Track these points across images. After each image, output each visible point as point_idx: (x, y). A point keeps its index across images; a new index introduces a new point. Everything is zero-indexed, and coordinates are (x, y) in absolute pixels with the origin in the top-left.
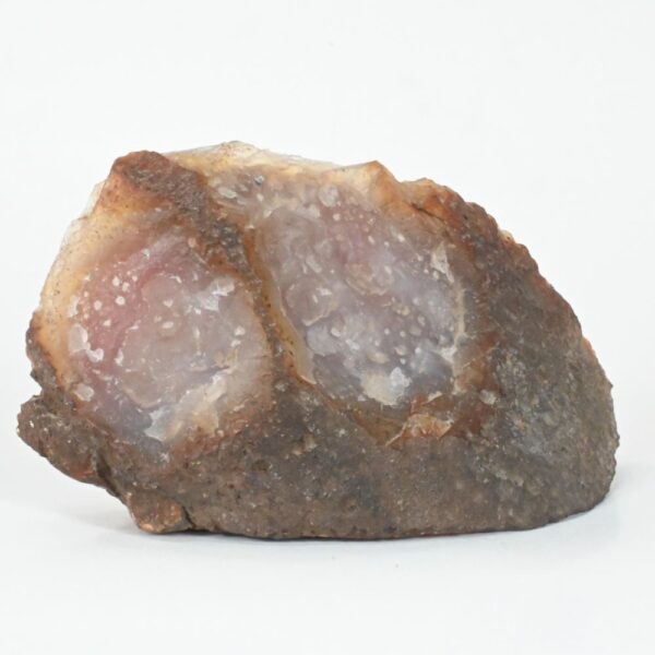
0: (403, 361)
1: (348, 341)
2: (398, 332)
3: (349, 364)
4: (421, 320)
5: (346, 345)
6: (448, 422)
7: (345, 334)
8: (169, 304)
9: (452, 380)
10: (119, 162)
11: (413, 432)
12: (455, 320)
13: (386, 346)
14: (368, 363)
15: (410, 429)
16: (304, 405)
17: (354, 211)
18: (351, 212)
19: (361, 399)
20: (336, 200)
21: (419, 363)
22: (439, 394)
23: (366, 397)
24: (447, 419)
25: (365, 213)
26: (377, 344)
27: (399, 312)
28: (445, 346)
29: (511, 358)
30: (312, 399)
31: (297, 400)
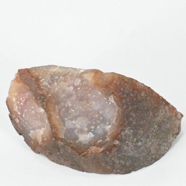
0: (93, 130)
1: (77, 125)
2: (93, 122)
3: (76, 131)
4: (101, 118)
5: (76, 126)
6: (102, 149)
7: (76, 122)
8: (33, 107)
9: (107, 136)
10: (19, 71)
11: (90, 152)
12: (114, 117)
13: (89, 126)
14: (81, 131)
15: (90, 151)
16: (59, 144)
17: (85, 86)
18: (84, 87)
19: (77, 142)
20: (80, 83)
21: (98, 131)
22: (101, 141)
23: (79, 141)
24: (102, 148)
25: (88, 87)
26: (86, 125)
27: (94, 116)
28: (108, 125)
29: (128, 130)
30: (61, 143)
31: (58, 143)
